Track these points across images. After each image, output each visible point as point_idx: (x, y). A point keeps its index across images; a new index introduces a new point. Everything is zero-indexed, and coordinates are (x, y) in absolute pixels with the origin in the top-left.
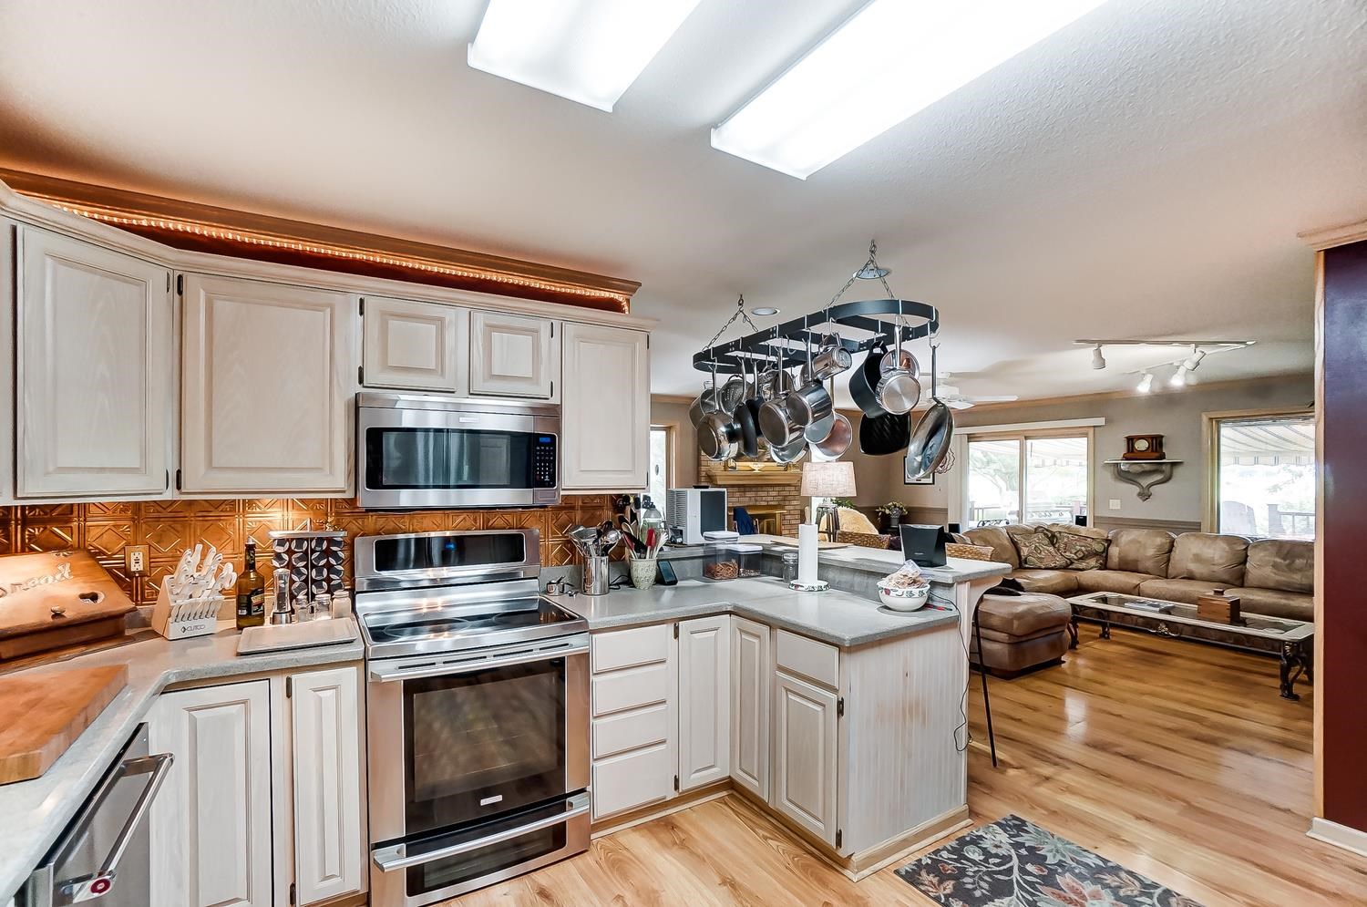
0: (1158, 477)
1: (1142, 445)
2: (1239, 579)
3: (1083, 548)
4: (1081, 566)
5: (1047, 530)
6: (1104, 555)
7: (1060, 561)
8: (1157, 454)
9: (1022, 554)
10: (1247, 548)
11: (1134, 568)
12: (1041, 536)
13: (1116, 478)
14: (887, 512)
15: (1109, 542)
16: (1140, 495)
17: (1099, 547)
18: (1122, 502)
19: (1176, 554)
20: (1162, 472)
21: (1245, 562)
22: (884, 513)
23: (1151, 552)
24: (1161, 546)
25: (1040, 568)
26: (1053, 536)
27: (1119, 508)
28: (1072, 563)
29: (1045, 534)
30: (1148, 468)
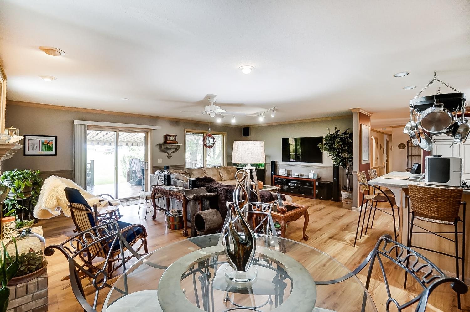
0: (173, 150)
1: (172, 138)
13: (160, 151)
16: (168, 157)
27: (161, 162)
30: (170, 147)
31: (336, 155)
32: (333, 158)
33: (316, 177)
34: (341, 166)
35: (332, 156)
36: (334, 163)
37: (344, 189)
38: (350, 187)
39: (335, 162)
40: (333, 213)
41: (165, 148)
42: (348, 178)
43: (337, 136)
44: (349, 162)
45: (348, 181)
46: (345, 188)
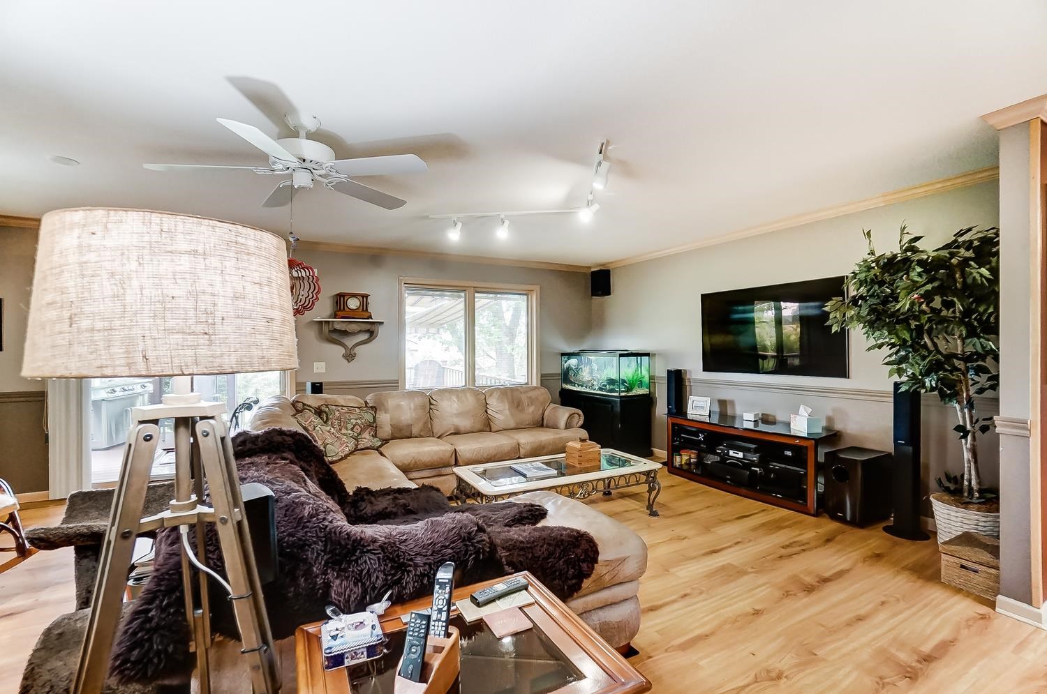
0: (362, 337)
1: (353, 303)
8: (364, 313)
10: (485, 398)
13: (319, 337)
15: (375, 409)
16: (345, 355)
17: (368, 418)
20: (367, 331)
21: (486, 410)
23: (418, 414)
24: (424, 406)
27: (324, 371)
31: (903, 344)
32: (894, 358)
33: (818, 430)
34: (932, 389)
35: (886, 350)
36: (896, 378)
37: (947, 490)
38: (979, 483)
39: (900, 372)
40: (882, 616)
41: (330, 331)
42: (967, 444)
43: (906, 260)
44: (972, 372)
45: (967, 455)
46: (952, 487)
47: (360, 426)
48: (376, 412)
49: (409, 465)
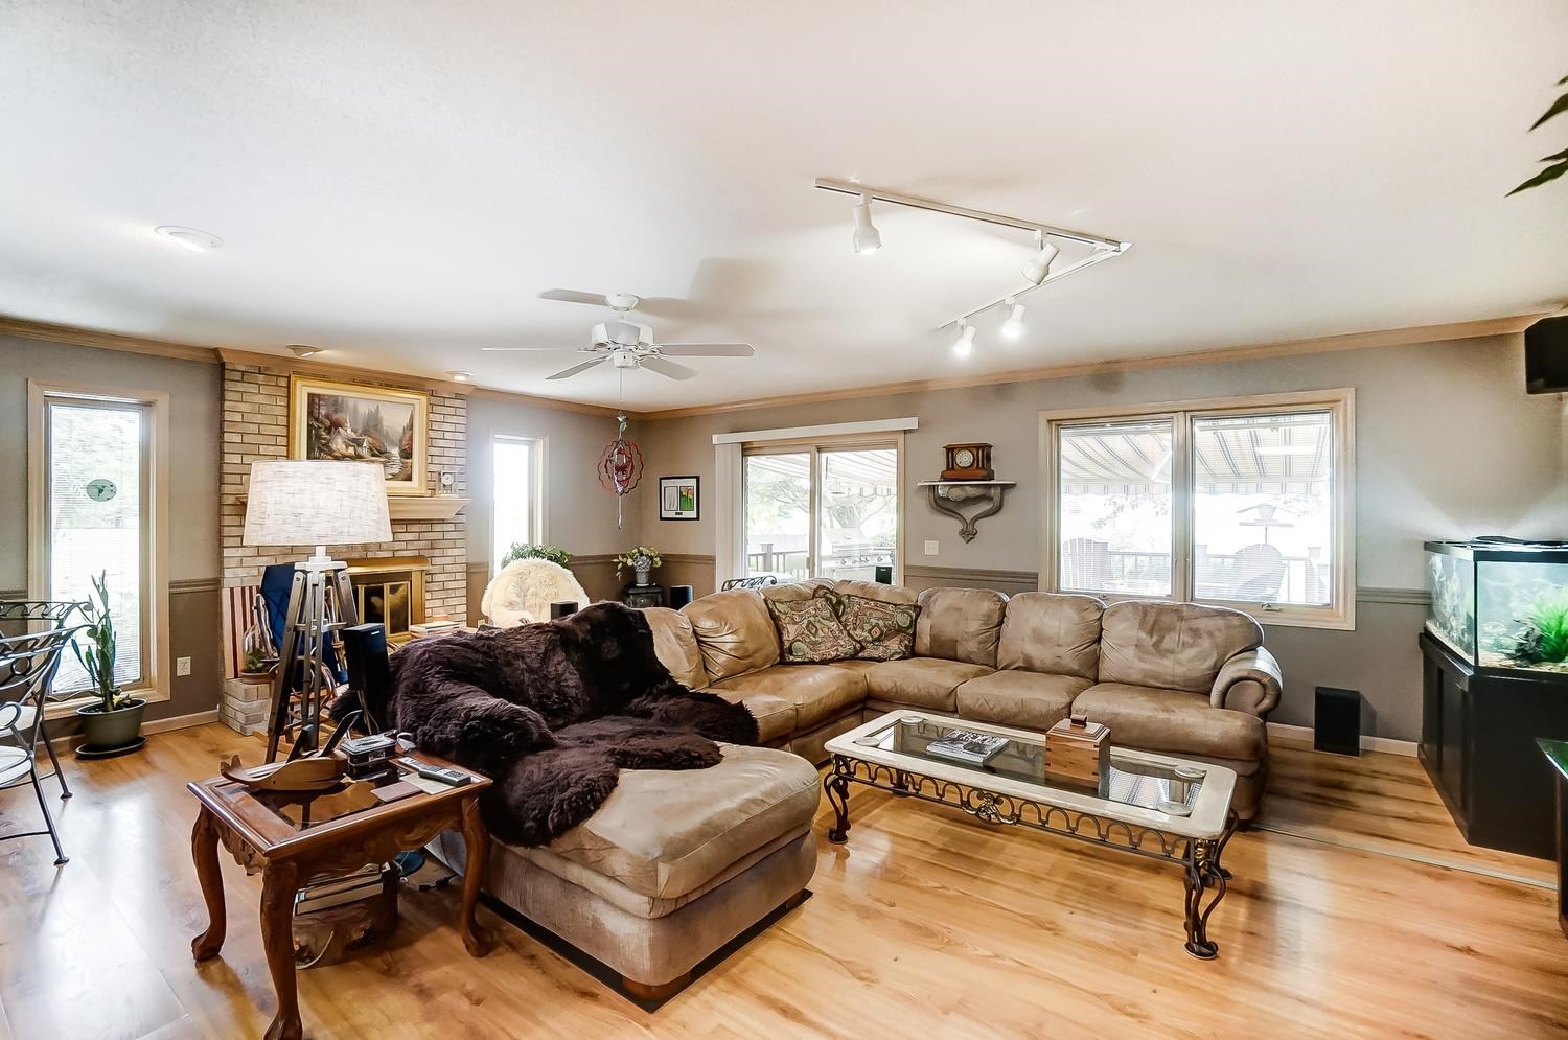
0: (985, 507)
1: (965, 459)
2: (1090, 669)
3: (881, 623)
4: (875, 654)
5: (832, 592)
6: (911, 631)
7: (846, 647)
8: (984, 473)
9: (785, 637)
10: (1100, 618)
11: (952, 654)
12: (821, 602)
13: (932, 507)
14: (630, 562)
15: (918, 609)
16: (963, 533)
17: (903, 620)
18: (941, 545)
19: (1008, 629)
20: (991, 499)
21: (1098, 640)
22: (625, 564)
23: (974, 626)
24: (989, 616)
25: (812, 662)
26: (840, 602)
27: (936, 553)
28: (863, 648)
29: (828, 599)
30: (972, 492)
47: (880, 629)
48: (917, 616)
49: (889, 691)
